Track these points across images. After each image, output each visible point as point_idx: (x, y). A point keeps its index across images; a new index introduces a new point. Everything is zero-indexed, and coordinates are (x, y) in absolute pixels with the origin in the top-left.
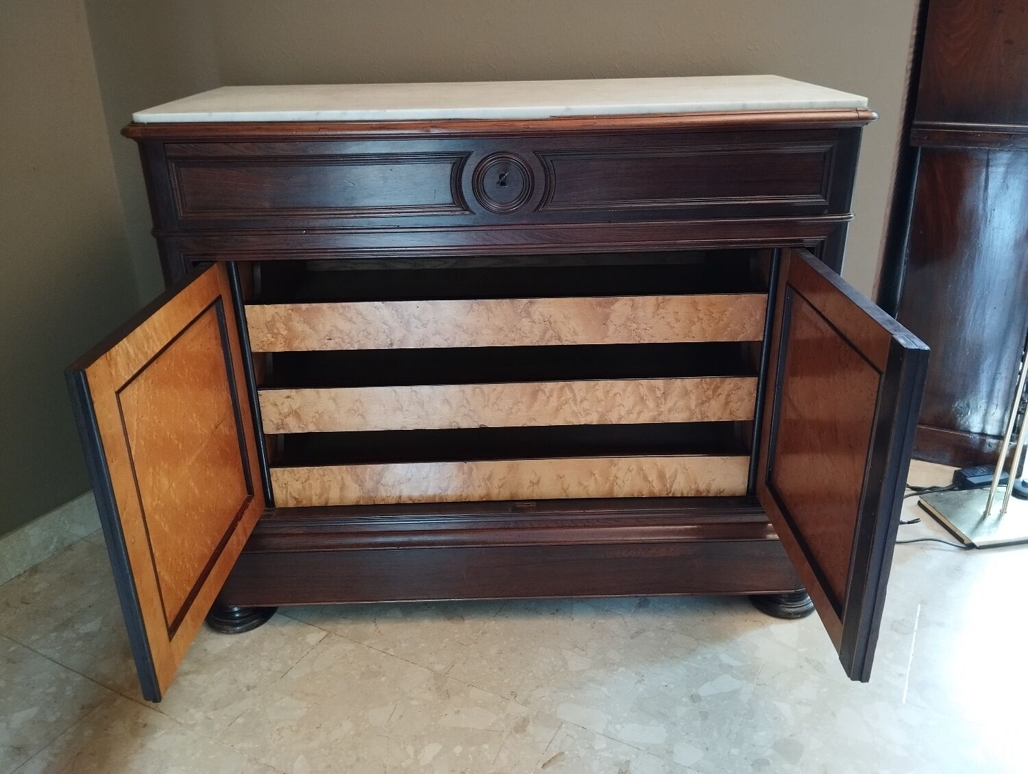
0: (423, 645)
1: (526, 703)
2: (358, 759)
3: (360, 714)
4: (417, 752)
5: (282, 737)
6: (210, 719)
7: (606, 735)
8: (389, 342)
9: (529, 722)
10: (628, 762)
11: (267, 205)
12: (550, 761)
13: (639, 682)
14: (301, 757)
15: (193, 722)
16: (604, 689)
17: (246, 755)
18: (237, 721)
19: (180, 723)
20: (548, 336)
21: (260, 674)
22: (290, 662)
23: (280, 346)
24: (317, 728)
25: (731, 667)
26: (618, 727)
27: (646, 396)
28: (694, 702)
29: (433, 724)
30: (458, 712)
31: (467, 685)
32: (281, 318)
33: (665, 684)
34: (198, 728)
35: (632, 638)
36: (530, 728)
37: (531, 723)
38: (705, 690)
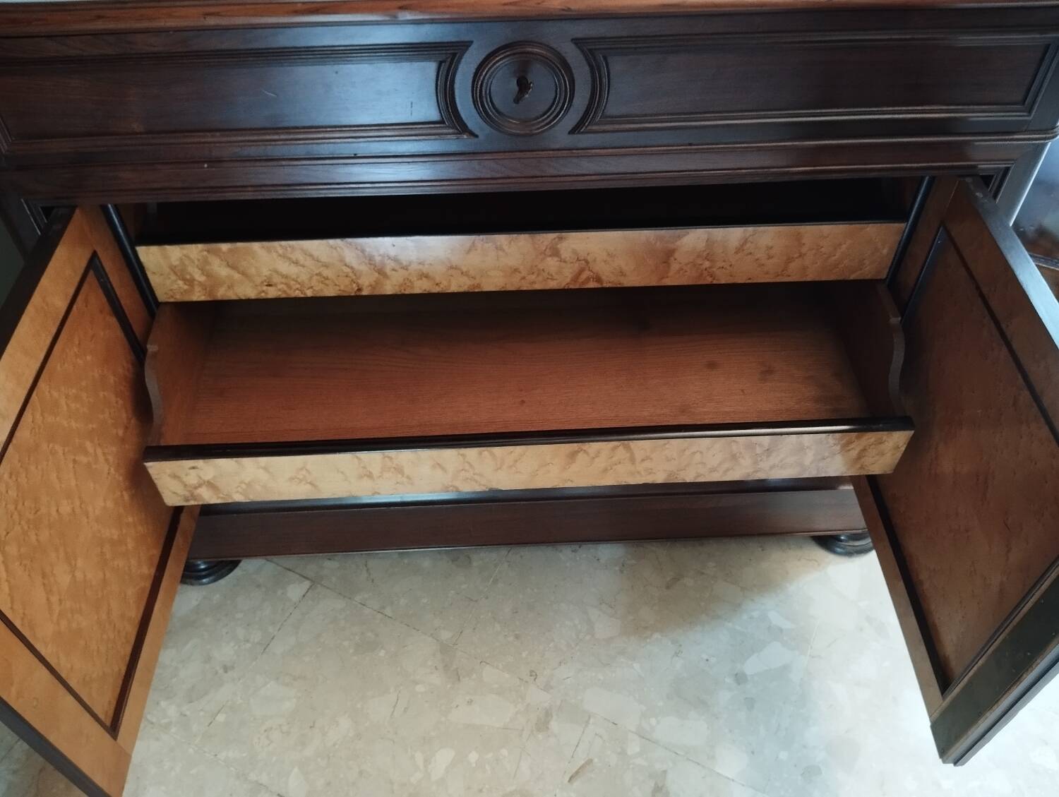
0: (425, 601)
1: (547, 688)
2: (361, 773)
3: (359, 706)
4: (427, 761)
5: (272, 742)
6: (185, 715)
7: (642, 735)
8: (356, 288)
9: (552, 717)
10: (665, 772)
11: (137, 127)
12: (577, 773)
13: (676, 654)
14: (296, 770)
15: (166, 721)
16: (636, 666)
17: (232, 769)
18: (217, 718)
19: (152, 723)
20: (584, 276)
21: (236, 647)
22: (271, 629)
23: (198, 294)
24: (311, 727)
25: (781, 630)
26: (653, 721)
27: (741, 453)
28: (739, 684)
29: (443, 719)
30: (470, 702)
31: (479, 661)
32: (193, 262)
33: (705, 657)
34: (173, 730)
35: (668, 587)
36: (554, 725)
37: (555, 717)
38: (751, 666)
